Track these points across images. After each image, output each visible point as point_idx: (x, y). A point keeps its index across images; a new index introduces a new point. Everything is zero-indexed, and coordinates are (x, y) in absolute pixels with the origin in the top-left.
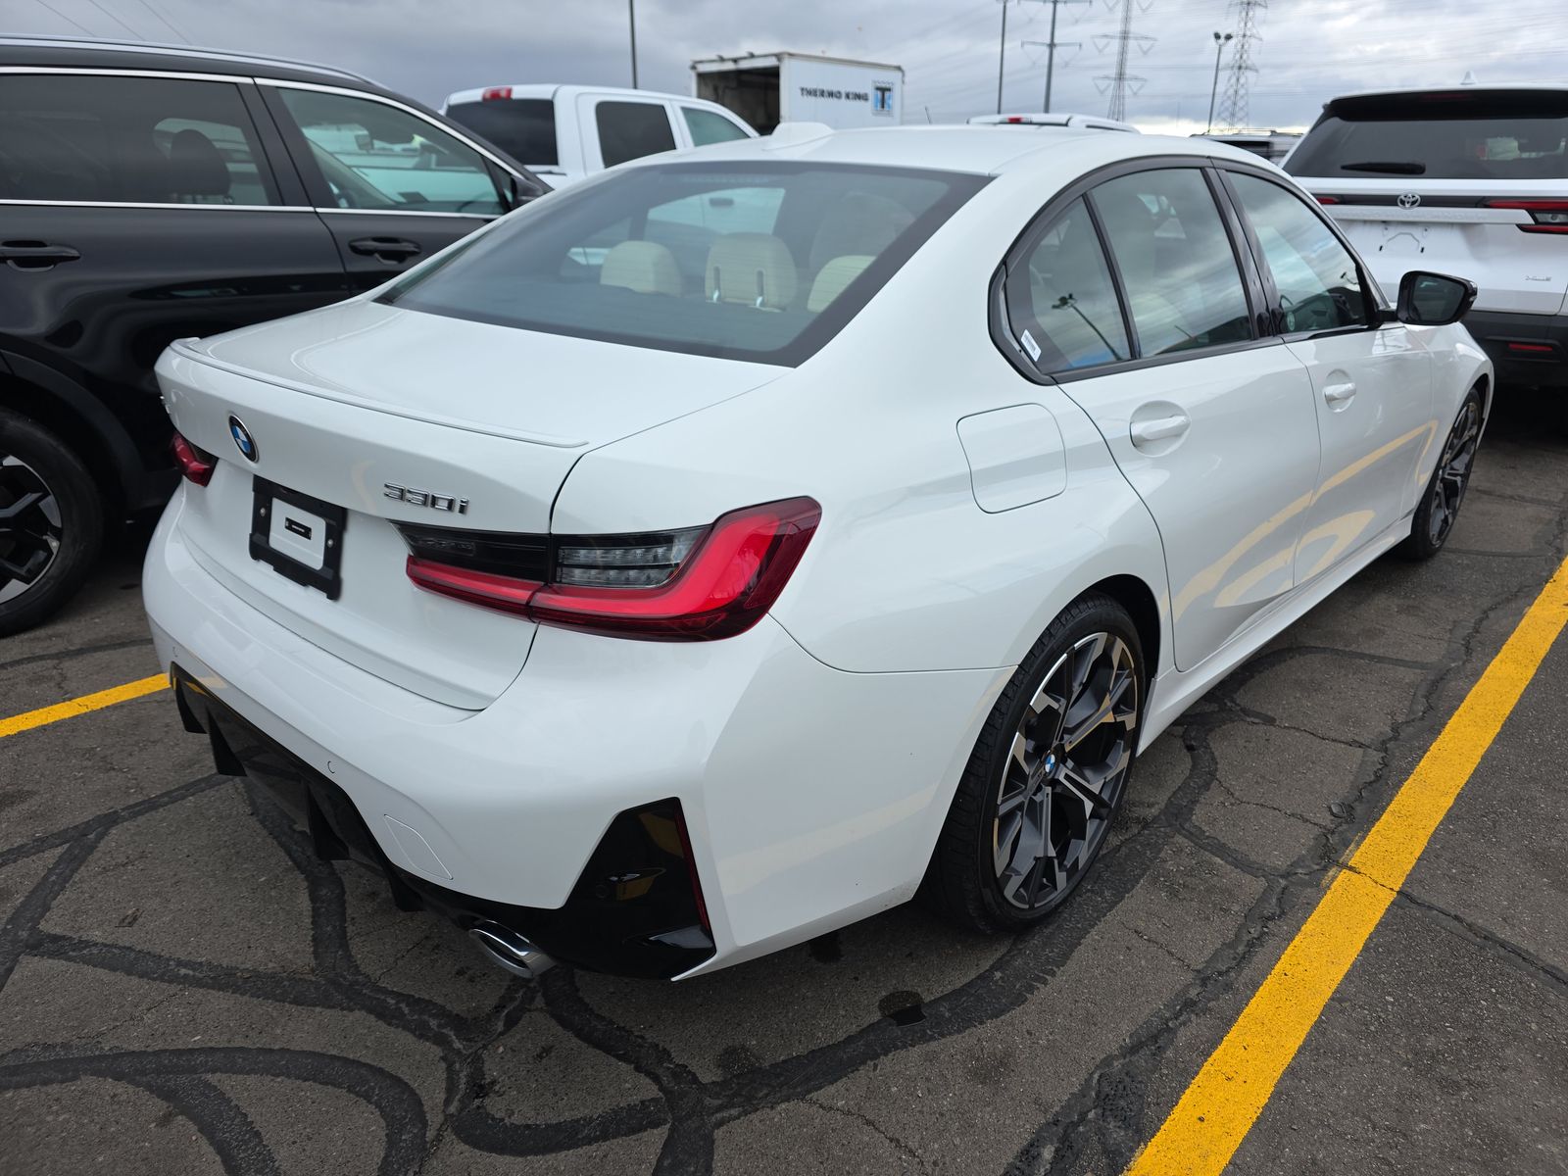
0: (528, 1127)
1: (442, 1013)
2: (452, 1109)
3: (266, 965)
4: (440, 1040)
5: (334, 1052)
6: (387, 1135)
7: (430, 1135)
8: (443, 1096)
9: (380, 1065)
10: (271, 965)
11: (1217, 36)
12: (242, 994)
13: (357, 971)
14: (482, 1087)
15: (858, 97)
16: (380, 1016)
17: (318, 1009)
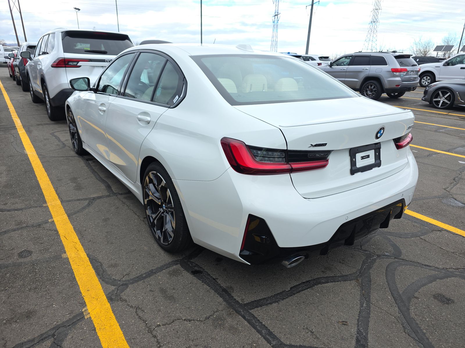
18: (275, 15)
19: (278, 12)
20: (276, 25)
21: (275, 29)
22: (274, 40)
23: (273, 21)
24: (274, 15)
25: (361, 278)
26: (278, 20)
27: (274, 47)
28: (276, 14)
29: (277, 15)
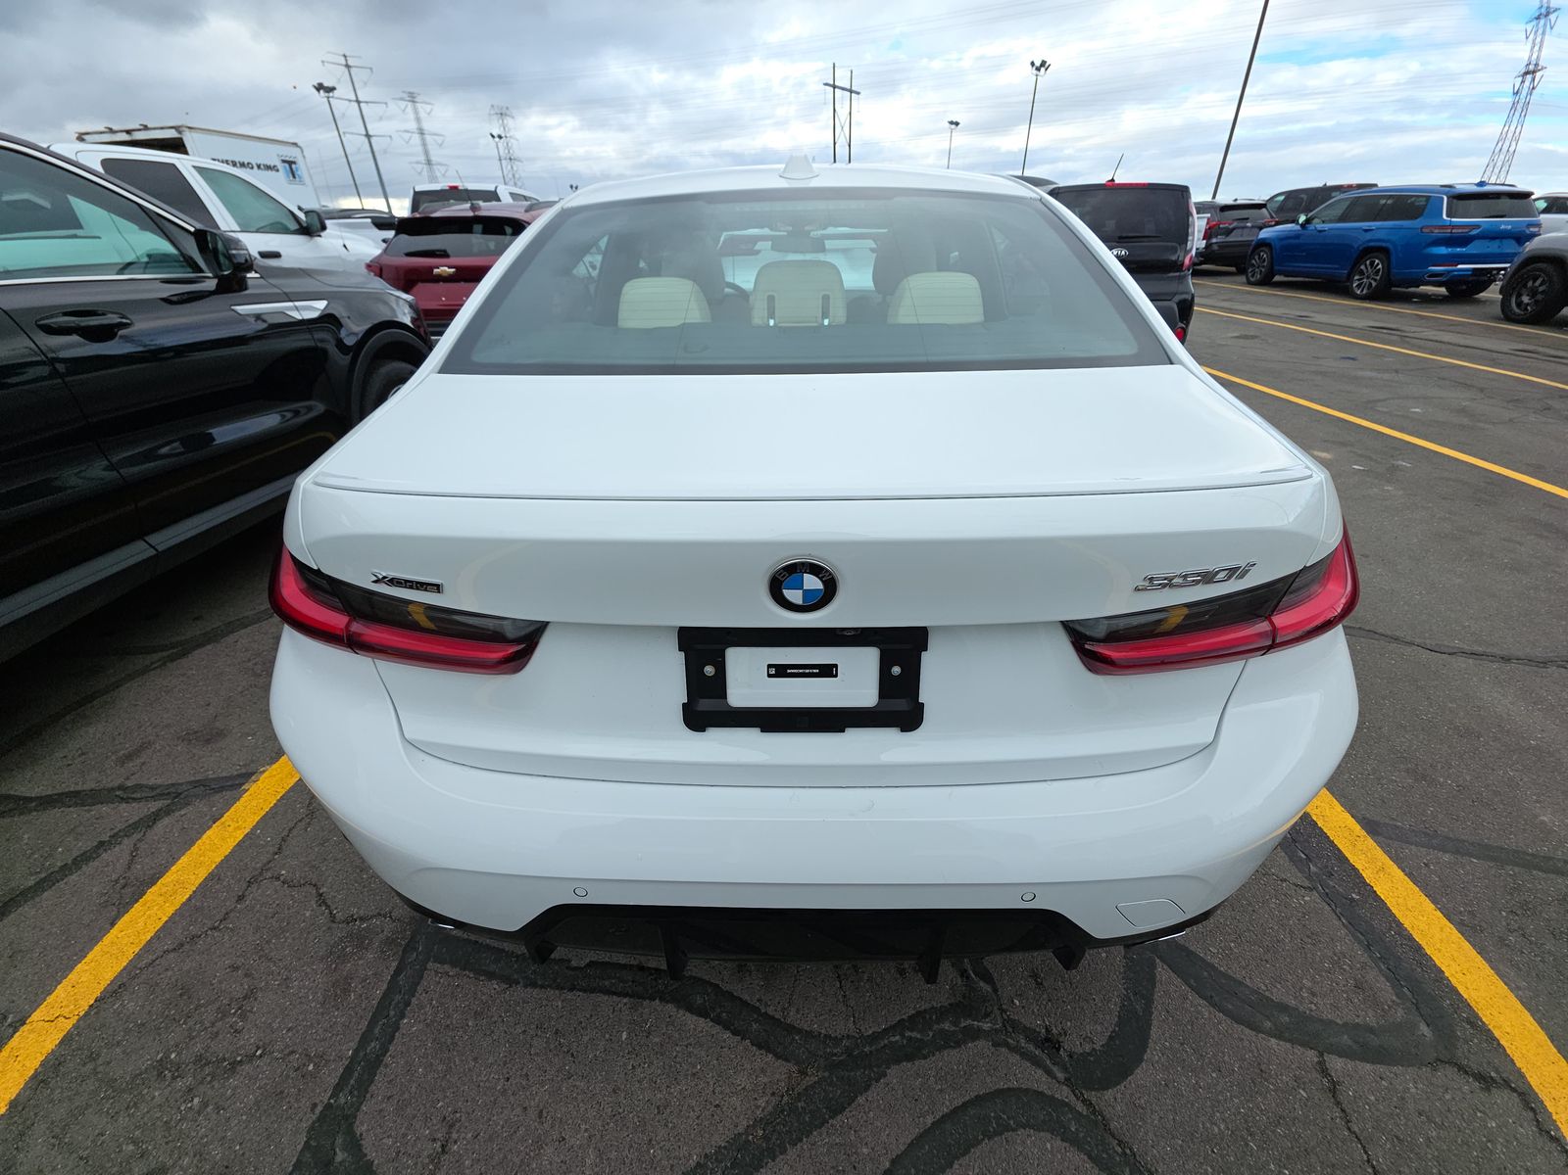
0: (1111, 1038)
1: (942, 1013)
2: (1061, 1075)
3: (758, 1107)
4: (974, 1034)
5: (930, 1120)
6: (1062, 1140)
7: (1080, 1107)
8: (1040, 1072)
9: (973, 1095)
10: (762, 1103)
11: (493, 136)
12: (784, 1152)
13: (837, 1041)
14: (1047, 1040)
15: (268, 168)
16: (910, 1058)
17: (861, 1100)
18: (1527, 73)
19: (1536, 65)
20: (1520, 105)
21: (1517, 114)
22: (1505, 148)
23: (1516, 91)
24: (1523, 71)
25: (826, 1074)
26: (1533, 88)
27: (1497, 171)
28: (1531, 67)
29: (1534, 72)
